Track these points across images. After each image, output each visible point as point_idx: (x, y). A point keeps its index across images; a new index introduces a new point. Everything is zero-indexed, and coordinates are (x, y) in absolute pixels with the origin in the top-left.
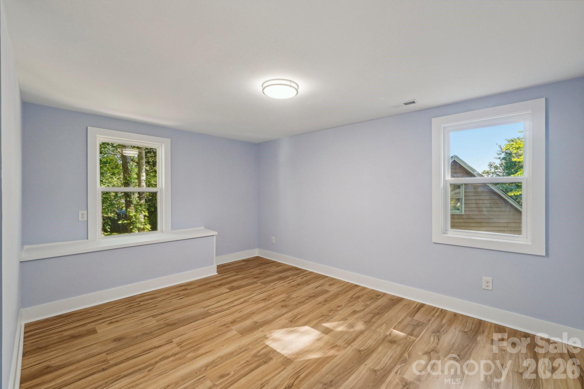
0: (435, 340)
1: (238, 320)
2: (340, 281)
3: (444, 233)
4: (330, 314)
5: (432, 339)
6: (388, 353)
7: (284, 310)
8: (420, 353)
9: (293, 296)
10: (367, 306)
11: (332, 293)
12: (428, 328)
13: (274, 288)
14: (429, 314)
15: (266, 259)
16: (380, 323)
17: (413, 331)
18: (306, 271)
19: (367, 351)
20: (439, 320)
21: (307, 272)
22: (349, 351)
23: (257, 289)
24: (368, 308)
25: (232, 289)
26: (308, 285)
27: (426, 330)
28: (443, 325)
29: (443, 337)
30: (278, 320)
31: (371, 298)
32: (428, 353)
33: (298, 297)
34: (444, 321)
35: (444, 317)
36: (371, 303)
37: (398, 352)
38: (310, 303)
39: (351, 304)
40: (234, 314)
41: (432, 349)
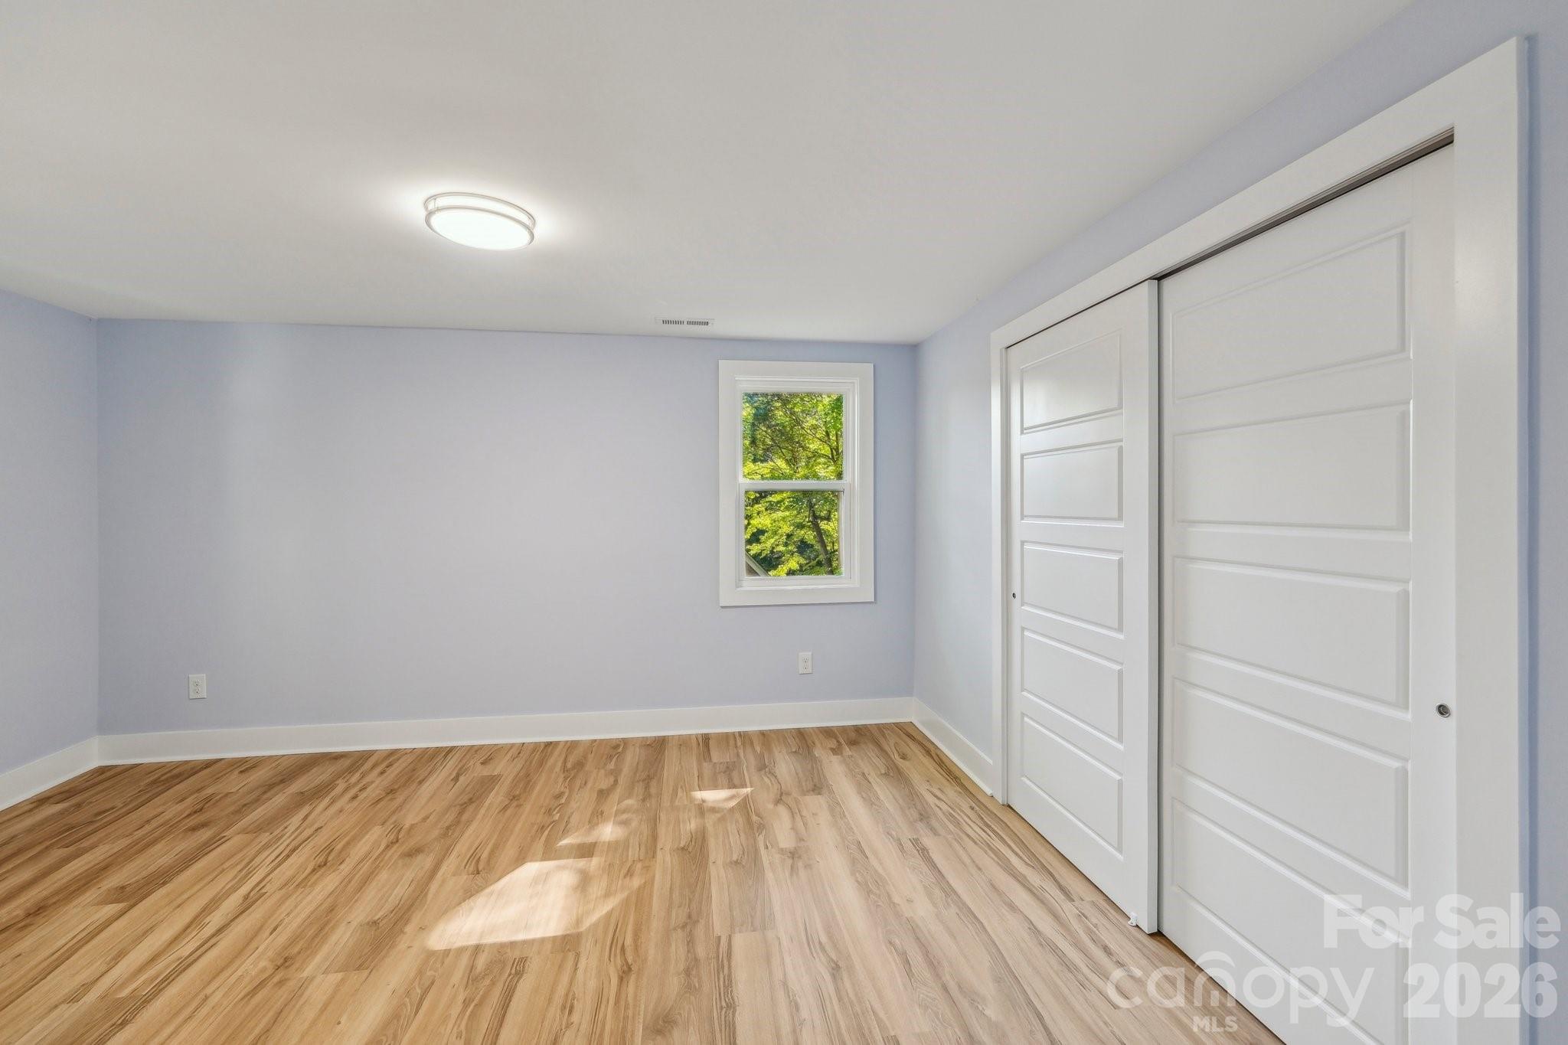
0: (772, 780)
1: (296, 950)
2: (499, 747)
3: (737, 587)
4: (557, 817)
5: (766, 779)
6: (729, 829)
7: (426, 861)
8: (770, 806)
9: (407, 823)
10: (616, 773)
11: (510, 779)
12: (747, 767)
13: (316, 826)
14: (728, 746)
15: (161, 766)
16: (671, 792)
17: (732, 780)
18: (371, 753)
19: (695, 843)
20: (749, 750)
21: (375, 754)
22: (666, 859)
23: (253, 852)
24: (623, 776)
25: (130, 896)
26: (420, 782)
27: (748, 771)
28: (762, 756)
29: (777, 772)
30: (434, 887)
31: (605, 757)
32: (778, 801)
33: (428, 818)
34: (758, 749)
35: (752, 743)
36: (616, 765)
37: (741, 820)
38: (479, 816)
39: (578, 782)
40: (253, 945)
41: (779, 793)
